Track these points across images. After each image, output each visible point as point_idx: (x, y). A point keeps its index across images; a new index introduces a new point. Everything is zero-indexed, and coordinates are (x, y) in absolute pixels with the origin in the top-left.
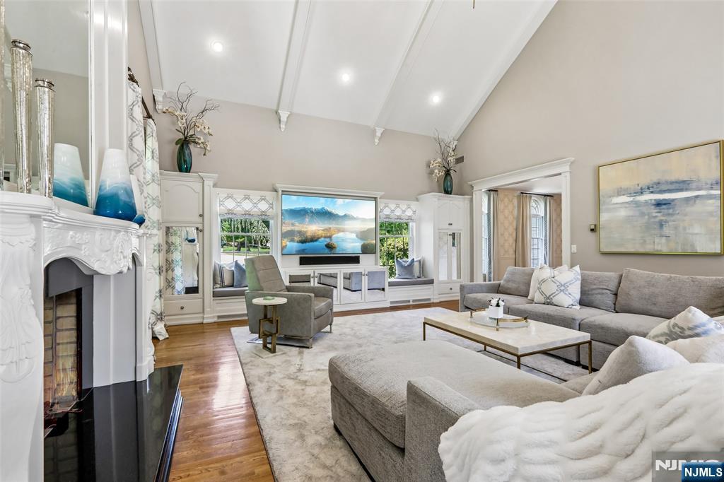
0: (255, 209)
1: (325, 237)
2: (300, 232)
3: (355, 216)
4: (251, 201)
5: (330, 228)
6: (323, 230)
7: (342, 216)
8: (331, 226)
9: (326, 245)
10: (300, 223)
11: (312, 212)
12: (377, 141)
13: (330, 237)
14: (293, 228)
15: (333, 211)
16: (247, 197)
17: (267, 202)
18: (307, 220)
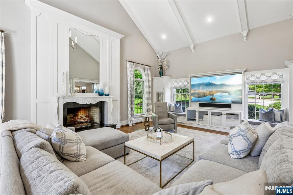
0: (183, 85)
1: (210, 95)
2: (198, 93)
3: (228, 84)
4: (182, 82)
5: (213, 91)
6: (209, 92)
7: (220, 85)
8: (213, 90)
9: (210, 99)
10: (198, 89)
11: (203, 84)
12: (245, 39)
13: (213, 95)
14: (195, 92)
15: (214, 83)
16: (181, 81)
17: (187, 82)
18: (201, 88)
